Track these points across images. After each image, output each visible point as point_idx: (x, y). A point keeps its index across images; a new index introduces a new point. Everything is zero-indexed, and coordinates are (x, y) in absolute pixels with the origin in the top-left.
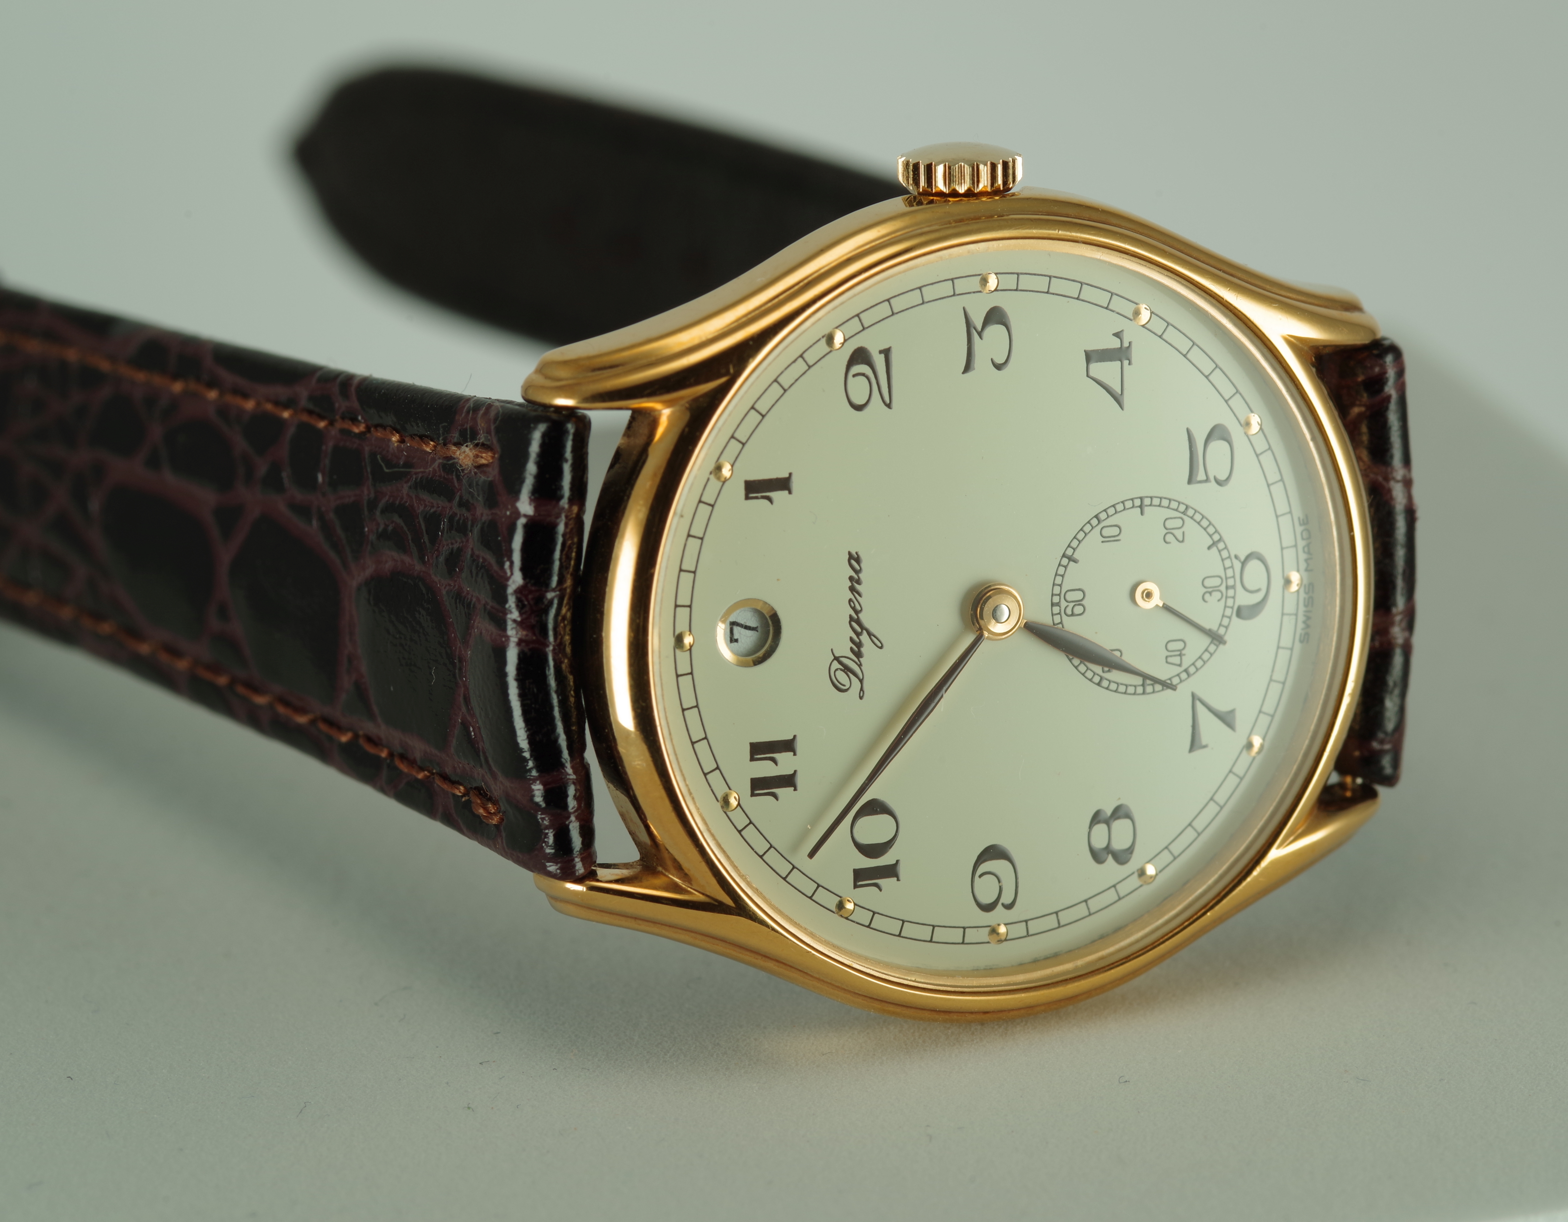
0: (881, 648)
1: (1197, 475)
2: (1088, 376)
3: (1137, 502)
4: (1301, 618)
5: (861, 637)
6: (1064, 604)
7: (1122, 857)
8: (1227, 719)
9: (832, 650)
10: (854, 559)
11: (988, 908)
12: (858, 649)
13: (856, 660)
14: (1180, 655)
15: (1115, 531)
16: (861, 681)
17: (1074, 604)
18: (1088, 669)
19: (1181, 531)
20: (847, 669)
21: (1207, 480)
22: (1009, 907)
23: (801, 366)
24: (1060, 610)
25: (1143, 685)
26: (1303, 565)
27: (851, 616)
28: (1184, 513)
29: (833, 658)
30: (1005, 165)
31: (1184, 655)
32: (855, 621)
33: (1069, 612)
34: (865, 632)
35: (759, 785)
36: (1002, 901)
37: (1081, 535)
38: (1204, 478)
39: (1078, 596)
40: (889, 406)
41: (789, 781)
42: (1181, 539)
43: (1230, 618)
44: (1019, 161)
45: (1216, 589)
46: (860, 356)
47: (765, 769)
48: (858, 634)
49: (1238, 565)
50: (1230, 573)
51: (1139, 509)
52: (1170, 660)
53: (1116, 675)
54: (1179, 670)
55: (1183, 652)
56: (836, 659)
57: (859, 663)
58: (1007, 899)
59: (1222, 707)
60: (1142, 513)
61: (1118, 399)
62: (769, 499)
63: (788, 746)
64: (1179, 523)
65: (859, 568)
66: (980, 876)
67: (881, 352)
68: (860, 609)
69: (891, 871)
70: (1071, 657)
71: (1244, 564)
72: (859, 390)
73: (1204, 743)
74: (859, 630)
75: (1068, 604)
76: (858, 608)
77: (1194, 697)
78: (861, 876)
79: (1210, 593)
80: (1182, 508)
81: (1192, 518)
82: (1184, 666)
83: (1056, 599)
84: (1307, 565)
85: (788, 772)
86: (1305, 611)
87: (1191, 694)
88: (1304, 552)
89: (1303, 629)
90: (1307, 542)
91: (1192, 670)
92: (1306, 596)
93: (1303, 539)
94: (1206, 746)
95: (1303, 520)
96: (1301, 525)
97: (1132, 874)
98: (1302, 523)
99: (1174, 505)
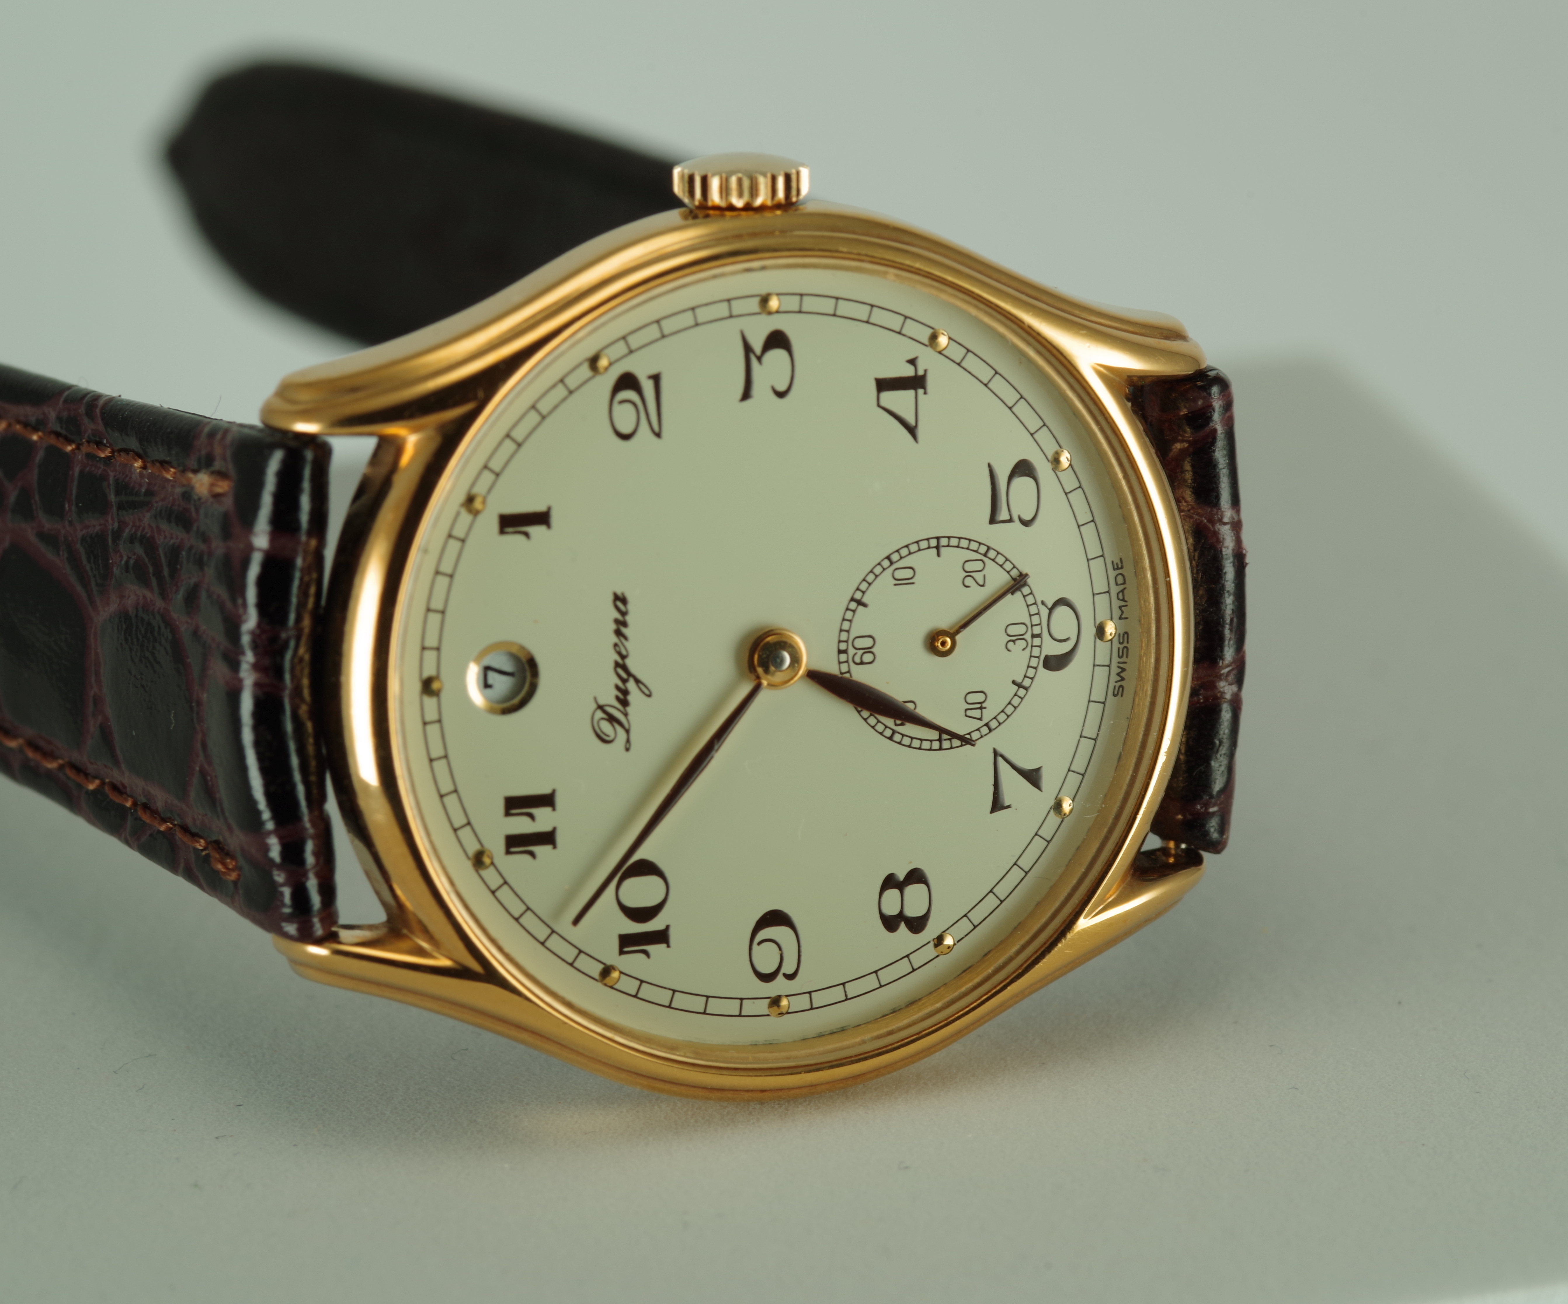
0: (649, 696)
1: (1000, 514)
2: (879, 406)
3: (934, 543)
4: (1115, 670)
5: (628, 684)
6: (851, 651)
7: (916, 924)
8: (1033, 777)
9: (595, 698)
10: (620, 600)
11: (767, 978)
12: (624, 697)
13: (622, 708)
14: (981, 708)
15: (909, 573)
16: (627, 731)
17: (862, 651)
18: (879, 721)
19: (981, 574)
20: (612, 719)
21: (1010, 520)
22: (790, 977)
23: (561, 391)
24: (848, 658)
25: (940, 740)
26: (1117, 613)
27: (616, 662)
28: (985, 555)
29: (596, 706)
30: (788, 178)
31: (985, 708)
32: (621, 666)
33: (858, 660)
34: (631, 678)
35: (514, 842)
36: (783, 970)
37: (871, 578)
38: (1008, 517)
39: (868, 642)
40: (658, 435)
41: (548, 838)
42: (982, 583)
43: (1036, 668)
44: (805, 173)
45: (1020, 637)
46: (627, 382)
47: (521, 825)
48: (624, 681)
49: (1044, 612)
50: (1036, 620)
51: (935, 550)
52: (969, 713)
53: (910, 729)
54: (979, 724)
55: (984, 705)
56: (601, 708)
57: (625, 712)
58: (789, 968)
59: (1028, 765)
60: (939, 555)
61: (912, 430)
62: (527, 535)
63: (547, 800)
64: (978, 566)
65: (625, 610)
66: (759, 943)
67: (650, 377)
68: (626, 654)
69: (661, 937)
70: (859, 709)
71: (1051, 610)
72: (625, 418)
73: (1007, 804)
74: (625, 676)
75: (856, 651)
76: (624, 652)
77: (996, 753)
78: (627, 942)
80: (983, 549)
81: (993, 560)
82: (985, 721)
83: (843, 646)
84: (1122, 612)
85: (547, 828)
86: (1119, 663)
87: (993, 751)
88: (1118, 599)
89: (1116, 682)
90: (1122, 587)
91: (993, 724)
92: (1122, 646)
93: (1117, 584)
94: (1009, 807)
95: (1117, 564)
96: (1114, 569)
97: (929, 942)
98: (1116, 567)
99: (974, 546)
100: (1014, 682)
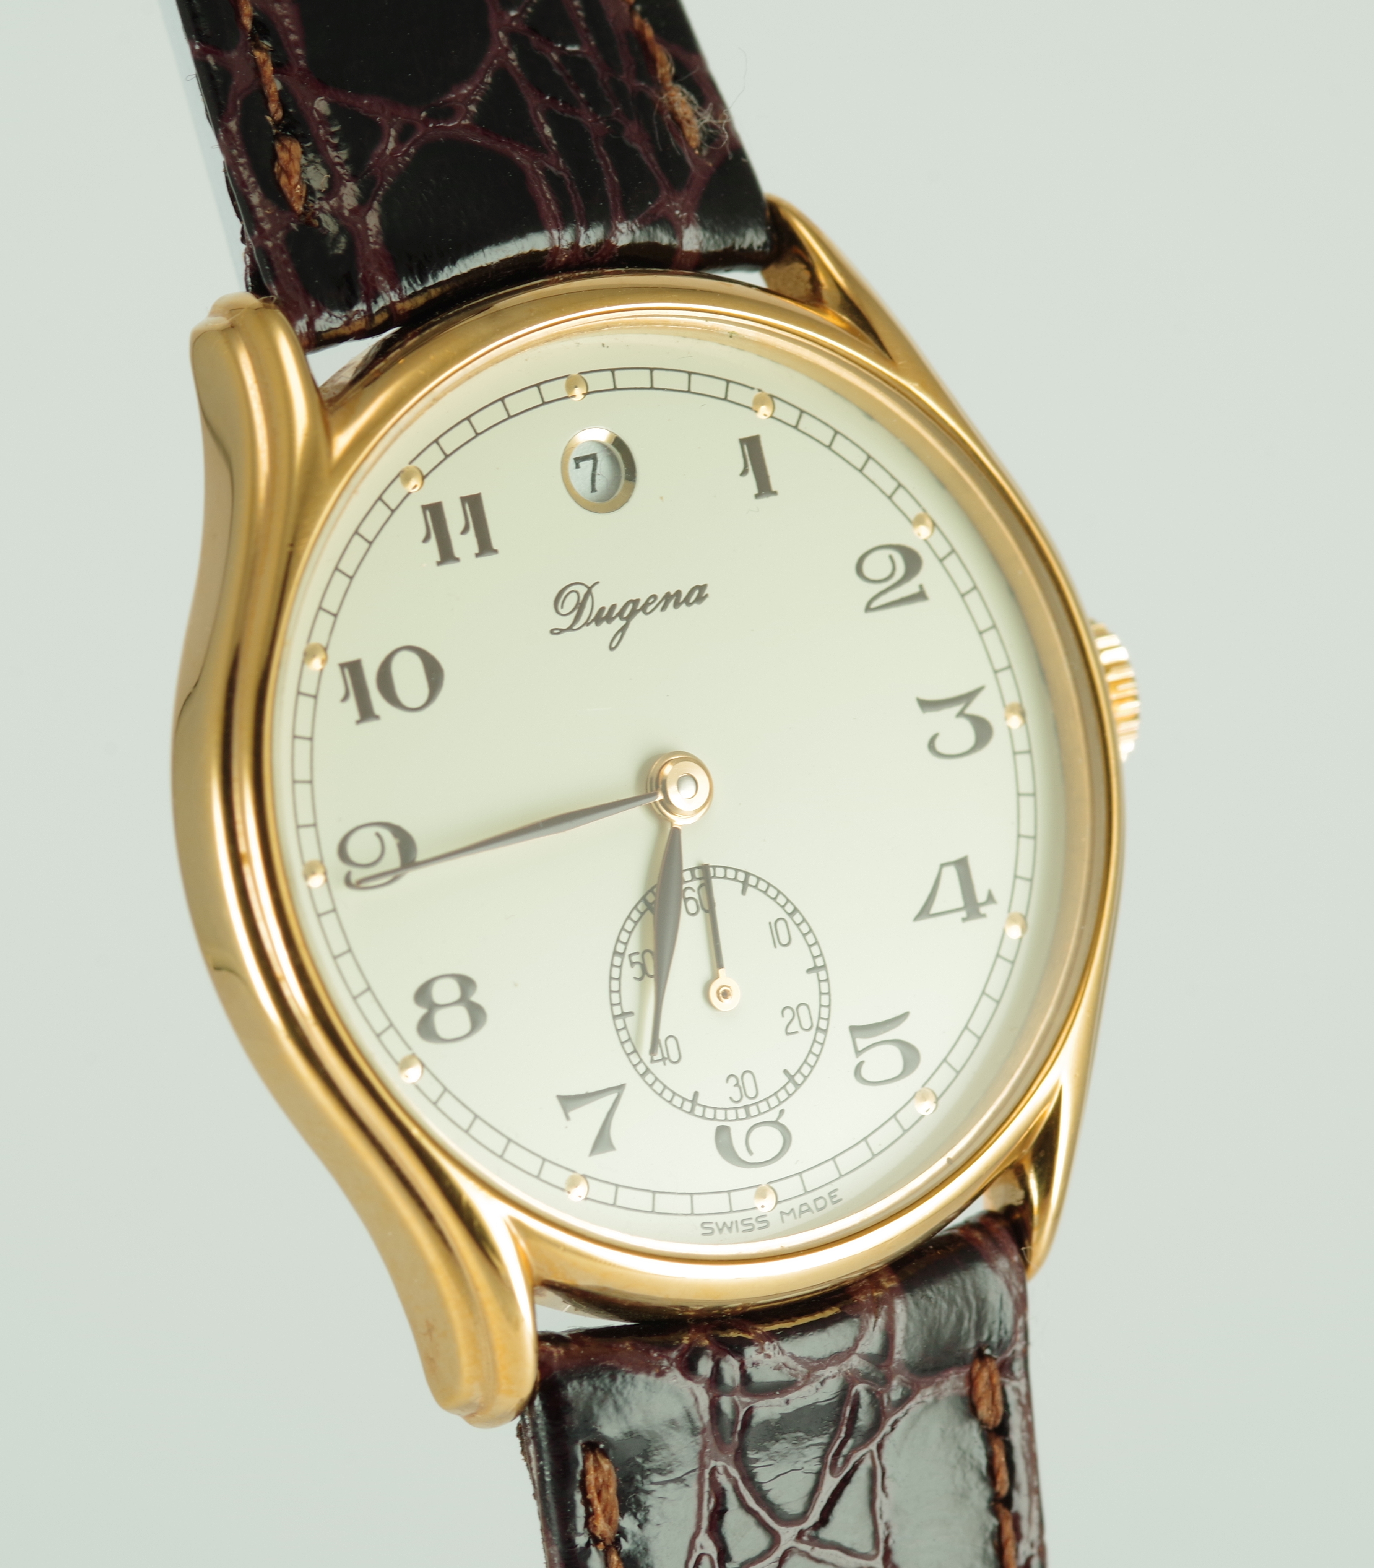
0: (611, 649)
1: (861, 1037)
2: (942, 866)
3: (819, 962)
4: (728, 1219)
5: (618, 619)
6: (694, 885)
7: (426, 1028)
8: (602, 1141)
9: (597, 583)
10: (700, 593)
11: (343, 853)
12: (605, 617)
13: (592, 617)
14: (663, 1059)
15: (784, 939)
16: (571, 628)
17: (697, 899)
18: (630, 934)
19: (799, 1029)
20: (580, 607)
21: (858, 1053)
22: (348, 882)
24: (687, 882)
25: (624, 1015)
27: (637, 601)
28: (818, 1028)
29: (590, 585)
31: (665, 1064)
32: (635, 608)
33: (686, 894)
34: (624, 622)
35: (436, 515)
36: (353, 870)
37: (772, 892)
38: (860, 1048)
40: (868, 609)
41: (446, 553)
42: (789, 1031)
43: (714, 1119)
45: (743, 1092)
46: (912, 561)
47: (454, 519)
48: (620, 615)
49: (772, 1116)
50: (763, 1107)
51: (812, 966)
54: (646, 1060)
55: (667, 1062)
56: (589, 590)
57: (589, 621)
58: (356, 876)
59: (616, 1133)
60: (808, 971)
61: (924, 912)
62: (744, 472)
63: (485, 546)
64: (805, 1022)
65: (691, 601)
66: (378, 834)
67: (921, 587)
68: (648, 611)
69: (366, 713)
71: (775, 1123)
72: (877, 567)
73: (571, 1114)
74: (626, 615)
75: (695, 890)
76: (649, 609)
77: (620, 1088)
78: (354, 671)
79: (737, 1085)
80: (822, 1024)
81: (814, 1040)
82: (650, 1067)
83: (698, 874)
84: (788, 1214)
85: (457, 552)
86: (736, 1222)
87: (623, 1083)
88: (802, 1205)
89: (716, 1223)
90: (813, 1207)
91: (650, 1078)
92: (753, 1221)
93: (815, 1200)
94: (568, 1118)
95: (835, 1196)
96: (830, 1193)
97: (410, 1048)
98: (833, 1195)
99: (824, 1013)
100: (696, 1094)
